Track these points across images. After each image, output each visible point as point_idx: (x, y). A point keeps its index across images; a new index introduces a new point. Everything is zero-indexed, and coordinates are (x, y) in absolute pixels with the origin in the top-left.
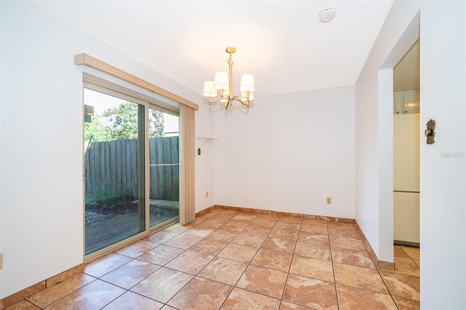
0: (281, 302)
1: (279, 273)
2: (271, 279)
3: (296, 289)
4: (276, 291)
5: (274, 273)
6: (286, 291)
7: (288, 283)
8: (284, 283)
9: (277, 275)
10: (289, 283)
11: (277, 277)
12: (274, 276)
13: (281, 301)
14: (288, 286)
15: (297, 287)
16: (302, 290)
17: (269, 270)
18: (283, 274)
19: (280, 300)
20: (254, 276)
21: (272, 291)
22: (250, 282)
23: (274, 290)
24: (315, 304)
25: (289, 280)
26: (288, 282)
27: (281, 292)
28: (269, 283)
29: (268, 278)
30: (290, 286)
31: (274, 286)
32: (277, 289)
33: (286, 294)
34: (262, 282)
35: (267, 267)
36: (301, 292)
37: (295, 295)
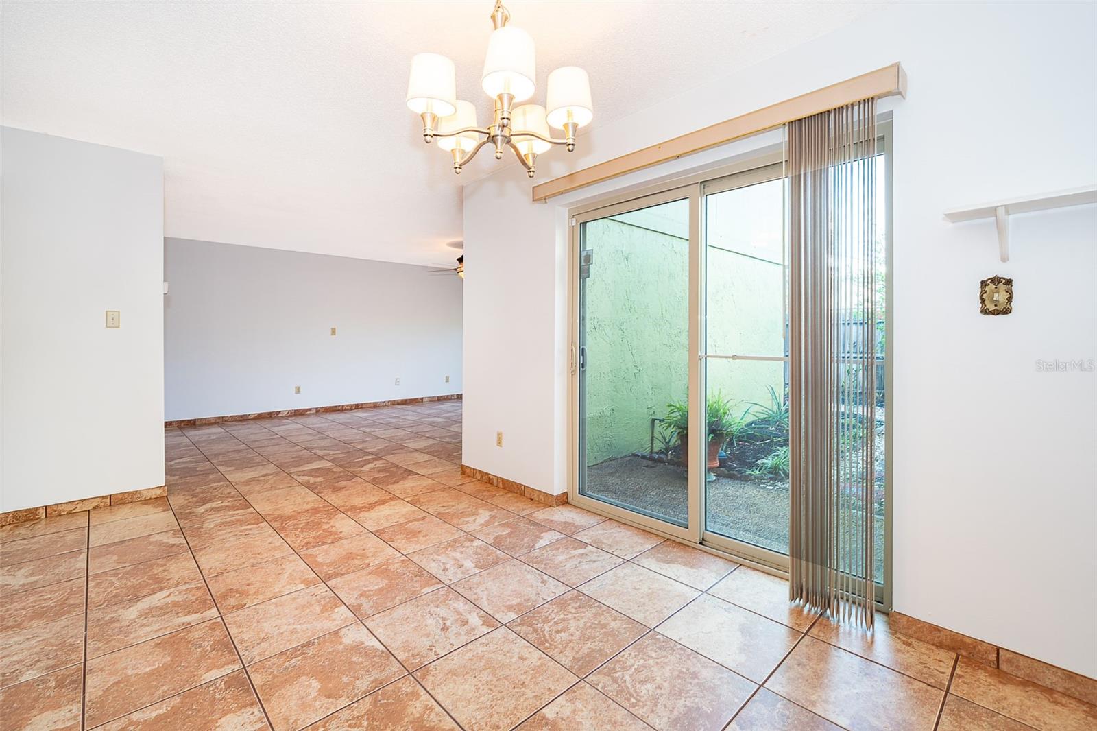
0: (243, 663)
1: (303, 716)
2: (307, 686)
3: (224, 713)
4: (272, 673)
5: (318, 704)
6: (247, 691)
7: (256, 710)
8: (268, 700)
9: (304, 707)
10: (253, 713)
11: (300, 702)
12: (310, 697)
13: (244, 665)
14: (252, 704)
15: (223, 719)
16: (205, 724)
17: (343, 702)
18: (292, 721)
19: (246, 666)
20: (355, 659)
21: (280, 666)
22: (345, 646)
23: (278, 671)
24: (154, 714)
25: (260, 719)
26: (256, 713)
27: (257, 679)
28: (303, 674)
29: (319, 680)
30: (245, 706)
31: (285, 677)
32: (274, 677)
33: (243, 684)
34: (321, 665)
35: (356, 705)
36: (205, 717)
37: (217, 697)
